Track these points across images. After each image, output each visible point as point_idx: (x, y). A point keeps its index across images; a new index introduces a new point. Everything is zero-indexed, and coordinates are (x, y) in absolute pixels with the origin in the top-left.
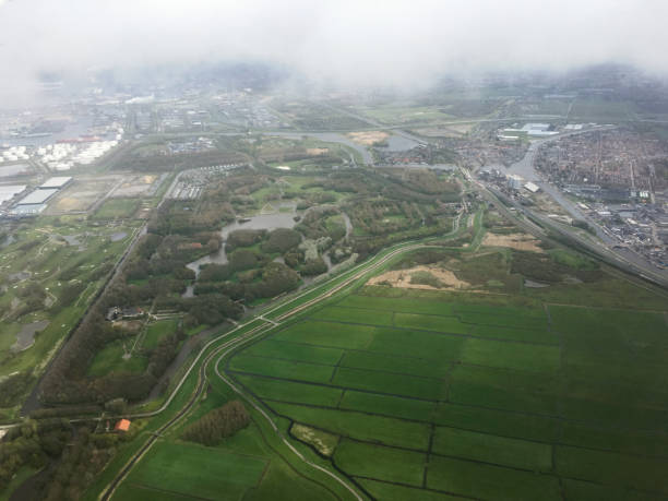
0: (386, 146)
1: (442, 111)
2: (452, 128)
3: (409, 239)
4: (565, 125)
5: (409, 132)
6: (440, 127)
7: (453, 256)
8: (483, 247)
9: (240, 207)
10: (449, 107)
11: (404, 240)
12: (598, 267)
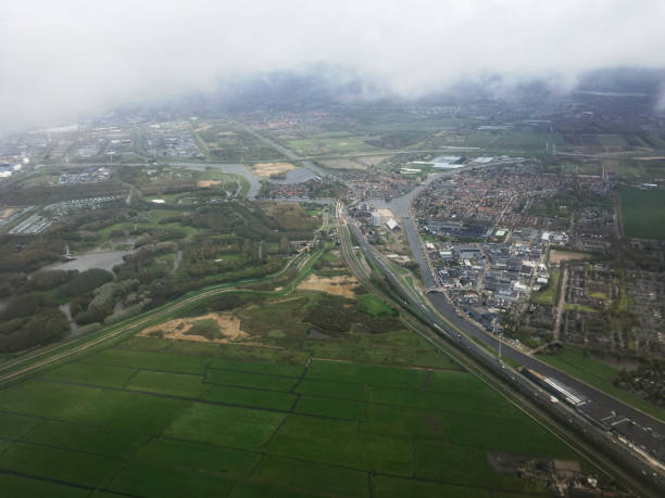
0: (283, 178)
1: (368, 142)
2: (364, 160)
3: (224, 281)
4: (476, 157)
5: (316, 164)
6: (353, 159)
7: (256, 301)
8: (295, 292)
9: (76, 244)
10: (378, 138)
11: (218, 282)
12: (397, 315)
